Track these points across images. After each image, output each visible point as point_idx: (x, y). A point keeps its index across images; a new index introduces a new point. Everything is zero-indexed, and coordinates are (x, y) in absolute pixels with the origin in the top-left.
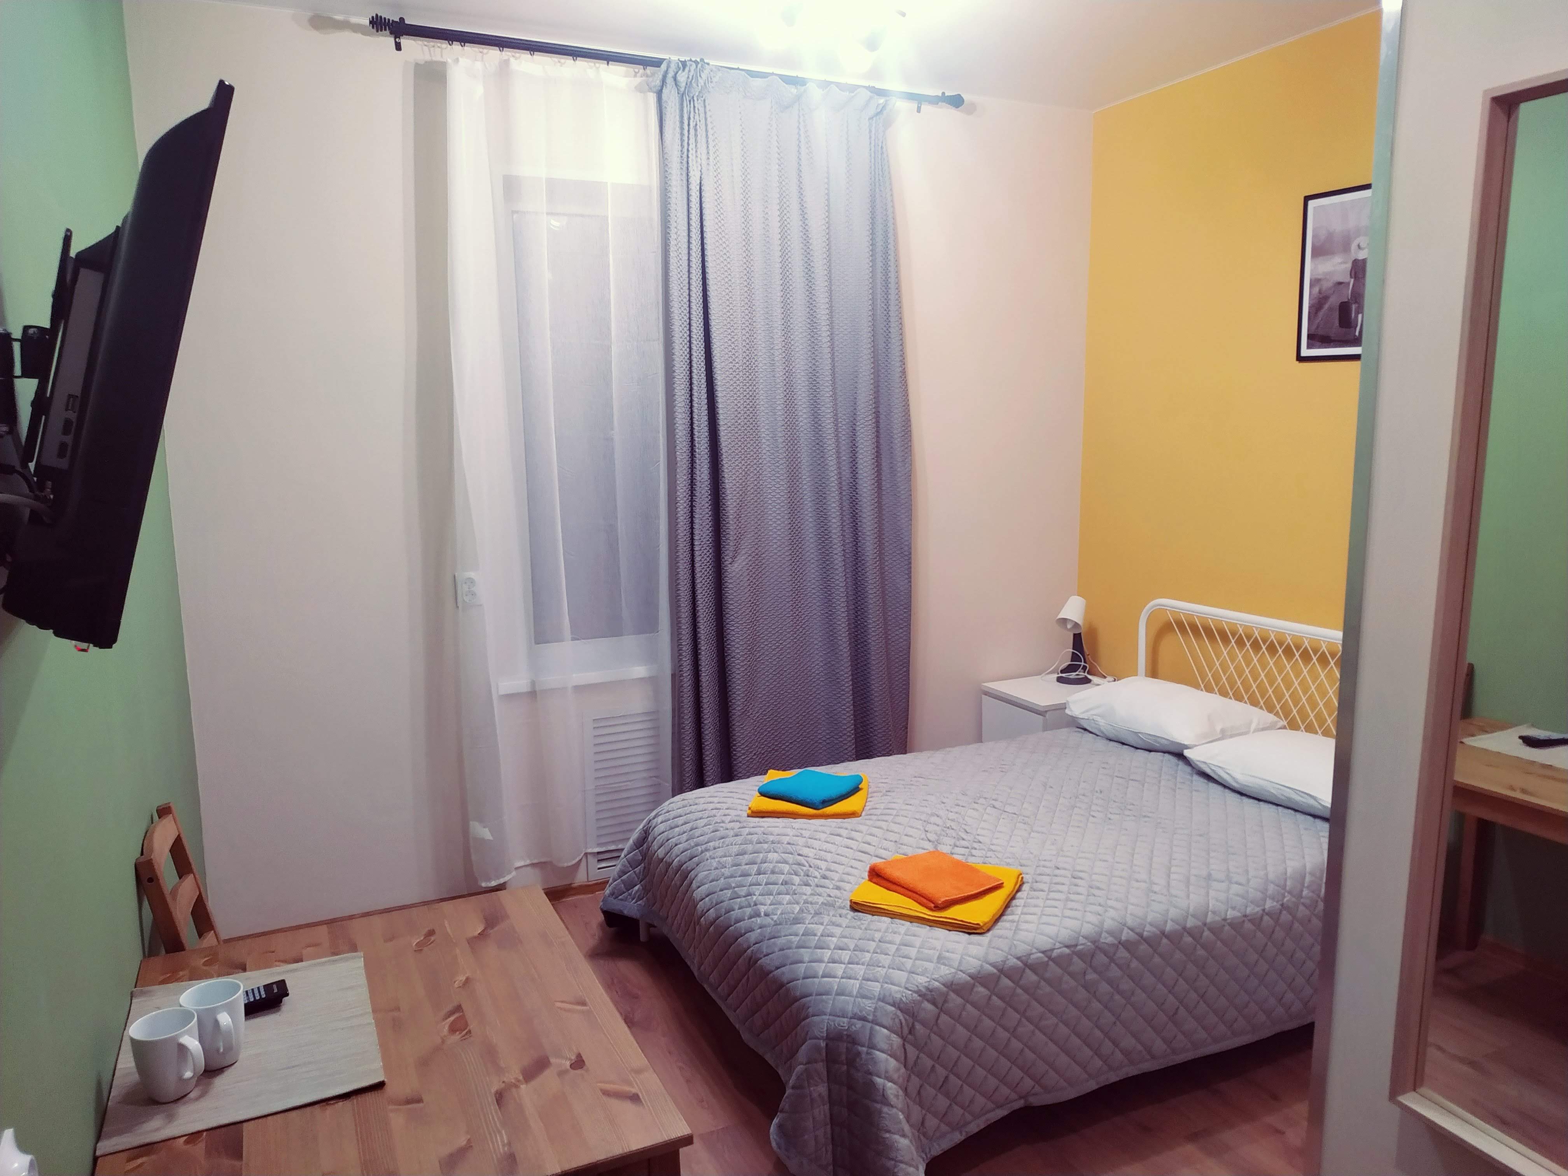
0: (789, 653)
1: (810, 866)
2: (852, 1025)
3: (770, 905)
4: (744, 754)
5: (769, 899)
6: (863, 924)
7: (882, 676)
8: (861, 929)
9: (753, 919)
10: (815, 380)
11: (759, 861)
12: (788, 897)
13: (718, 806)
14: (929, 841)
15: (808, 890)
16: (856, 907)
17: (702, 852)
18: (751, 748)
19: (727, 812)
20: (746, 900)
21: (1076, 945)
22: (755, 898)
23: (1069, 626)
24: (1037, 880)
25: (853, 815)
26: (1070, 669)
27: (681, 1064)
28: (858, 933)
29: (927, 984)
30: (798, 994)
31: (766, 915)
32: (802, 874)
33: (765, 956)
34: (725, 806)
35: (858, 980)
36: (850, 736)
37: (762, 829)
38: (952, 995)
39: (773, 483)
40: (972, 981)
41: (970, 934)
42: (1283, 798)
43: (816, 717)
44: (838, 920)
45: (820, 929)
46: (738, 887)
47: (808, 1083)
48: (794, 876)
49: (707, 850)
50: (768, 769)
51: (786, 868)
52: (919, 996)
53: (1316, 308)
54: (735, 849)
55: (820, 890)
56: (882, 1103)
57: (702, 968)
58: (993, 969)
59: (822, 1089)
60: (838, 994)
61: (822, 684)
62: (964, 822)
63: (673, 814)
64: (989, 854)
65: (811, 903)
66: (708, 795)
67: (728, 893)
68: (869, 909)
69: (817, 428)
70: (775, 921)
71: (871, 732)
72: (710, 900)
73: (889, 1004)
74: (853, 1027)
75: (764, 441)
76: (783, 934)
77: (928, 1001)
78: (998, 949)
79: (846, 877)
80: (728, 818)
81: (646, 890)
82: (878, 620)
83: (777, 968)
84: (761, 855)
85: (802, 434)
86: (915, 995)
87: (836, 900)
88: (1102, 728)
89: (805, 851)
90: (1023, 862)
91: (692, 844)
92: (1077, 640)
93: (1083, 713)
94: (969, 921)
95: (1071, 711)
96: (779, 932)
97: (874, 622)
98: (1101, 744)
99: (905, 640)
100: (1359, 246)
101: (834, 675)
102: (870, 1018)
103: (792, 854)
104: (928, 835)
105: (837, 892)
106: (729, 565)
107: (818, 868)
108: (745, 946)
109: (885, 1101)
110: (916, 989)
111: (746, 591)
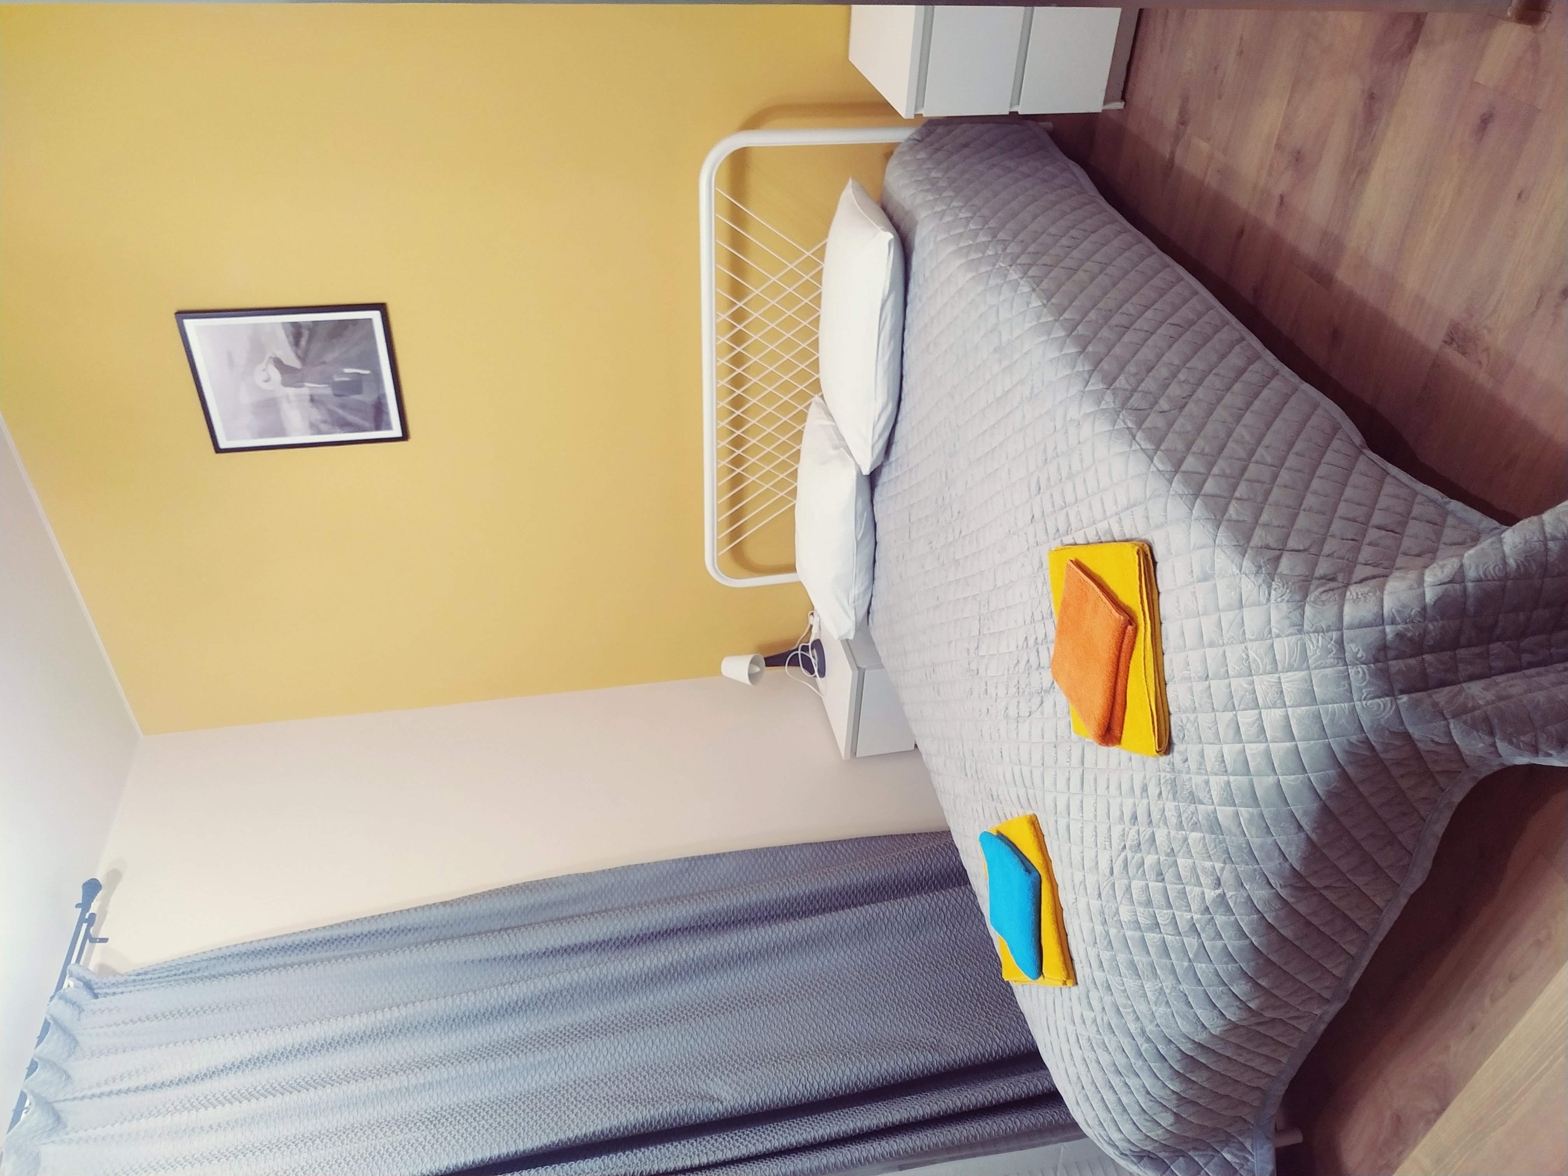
0: (841, 999)
1: (1125, 847)
2: (1357, 659)
3: (1201, 885)
4: (993, 1040)
5: (1193, 892)
6: (1188, 719)
7: (851, 870)
8: (1196, 718)
9: (1232, 905)
10: (454, 1020)
11: (1138, 934)
12: (1180, 861)
13: (1073, 1039)
14: (1042, 702)
15: (1161, 835)
16: (1166, 746)
17: (1149, 1040)
18: (983, 1031)
19: (1078, 1020)
20: (1203, 930)
21: (1128, 428)
22: (1196, 917)
23: (758, 669)
24: (1054, 531)
25: (1034, 823)
26: (809, 668)
27: (1487, 1002)
28: (1205, 719)
29: (1252, 577)
30: (1332, 772)
31: (1218, 883)
32: (1139, 855)
33: (1286, 859)
34: (1070, 1028)
35: (1279, 678)
36: (938, 898)
37: (1089, 949)
38: (1256, 541)
39: (601, 1059)
40: (1224, 523)
41: (1155, 563)
42: (892, 342)
43: (922, 949)
44: (1193, 764)
45: (1217, 782)
46: (1186, 953)
47: (1474, 709)
48: (1146, 866)
49: (1143, 1032)
50: (1003, 980)
51: (1137, 885)
52: (1273, 580)
53: (346, 425)
54: (1131, 983)
55: (1155, 816)
56: (1463, 581)
57: (1326, 994)
58: (1196, 505)
59: (1476, 690)
60: (1314, 700)
61: (875, 947)
62: (1006, 673)
63: (1103, 1115)
64: (1038, 617)
65: (1180, 816)
66: (1061, 1066)
67: (1201, 967)
68: (1162, 722)
69: (521, 1007)
70: (1225, 862)
71: (927, 873)
72: (1219, 997)
73: (1303, 616)
74: (1359, 655)
75: (541, 1083)
76: (1242, 840)
77: (1276, 568)
78: (1166, 511)
79: (1125, 787)
80: (1089, 1015)
81: (1228, 1140)
82: (778, 884)
83: (1300, 827)
84: (1129, 933)
85: (532, 1029)
86: (1274, 585)
87: (1162, 781)
88: (862, 588)
89: (1104, 866)
90: (1036, 564)
91: (1140, 1063)
92: (774, 661)
93: (849, 617)
94: (1137, 568)
95: (849, 632)
96: (1240, 848)
97: (781, 889)
98: (880, 583)
99: (801, 850)
100: (266, 381)
101: (860, 931)
102: (1335, 635)
103: (1114, 884)
104: (1034, 708)
105: (1153, 791)
106: (725, 1104)
107: (1123, 835)
108: (1278, 905)
109: (1459, 577)
110: (1264, 587)
111: (759, 1073)
